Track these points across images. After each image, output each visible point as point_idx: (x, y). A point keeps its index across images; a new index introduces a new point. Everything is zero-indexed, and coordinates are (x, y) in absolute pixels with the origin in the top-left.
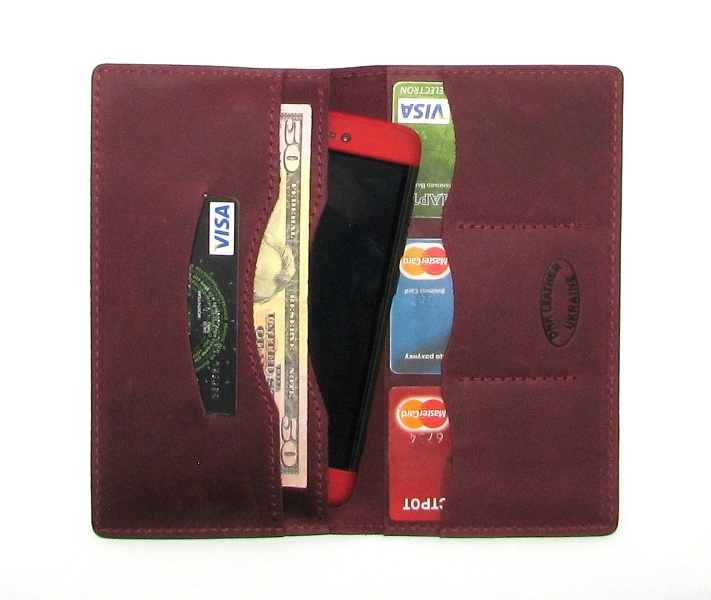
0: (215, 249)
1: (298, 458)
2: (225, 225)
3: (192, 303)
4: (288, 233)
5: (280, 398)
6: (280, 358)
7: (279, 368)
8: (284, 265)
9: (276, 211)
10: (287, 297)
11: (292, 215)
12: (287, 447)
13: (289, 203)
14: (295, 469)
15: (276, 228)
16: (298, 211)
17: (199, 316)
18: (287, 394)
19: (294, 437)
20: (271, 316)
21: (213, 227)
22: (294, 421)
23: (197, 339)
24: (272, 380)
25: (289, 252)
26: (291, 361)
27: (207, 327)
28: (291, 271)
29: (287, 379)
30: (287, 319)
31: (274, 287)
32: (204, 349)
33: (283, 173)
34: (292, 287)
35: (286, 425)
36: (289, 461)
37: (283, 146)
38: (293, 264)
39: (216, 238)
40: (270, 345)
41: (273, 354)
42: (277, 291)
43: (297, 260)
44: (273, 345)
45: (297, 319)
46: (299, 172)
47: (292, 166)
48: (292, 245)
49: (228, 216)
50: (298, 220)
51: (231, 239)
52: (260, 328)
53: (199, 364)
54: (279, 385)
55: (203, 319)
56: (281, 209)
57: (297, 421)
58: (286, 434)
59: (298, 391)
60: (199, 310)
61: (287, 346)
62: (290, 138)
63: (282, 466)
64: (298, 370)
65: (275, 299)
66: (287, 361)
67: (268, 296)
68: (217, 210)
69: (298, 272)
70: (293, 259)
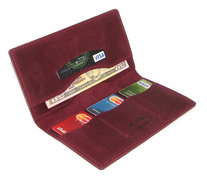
0: (94, 56)
1: (55, 102)
2: (100, 57)
3: (80, 56)
4: (103, 75)
5: (67, 90)
6: (76, 86)
7: (74, 87)
8: (97, 77)
10: (91, 81)
11: (107, 74)
12: (56, 98)
13: (110, 71)
14: (52, 103)
15: (103, 71)
16: (108, 75)
17: (78, 59)
18: (69, 92)
20: (85, 79)
21: (98, 54)
22: (63, 97)
23: (73, 61)
24: (71, 86)
25: (100, 76)
26: (77, 89)
27: (77, 62)
28: (96, 79)
29: (72, 90)
30: (86, 83)
31: (91, 76)
32: (71, 64)
33: (114, 67)
34: (93, 81)
35: (61, 95)
36: (53, 100)
38: (98, 79)
39: (97, 56)
40: (78, 81)
41: (77, 83)
42: (90, 77)
43: (99, 80)
45: (87, 86)
46: (116, 71)
47: (116, 69)
48: (102, 77)
50: (107, 76)
51: (98, 60)
52: (81, 77)
53: (68, 64)
54: (70, 89)
55: (78, 60)
56: (107, 70)
57: (64, 98)
58: (59, 96)
59: (71, 94)
60: (80, 58)
61: (80, 86)
62: (121, 65)
63: (51, 99)
64: (76, 92)
65: (89, 78)
66: (76, 88)
67: (88, 76)
68: (102, 54)
69: (97, 81)
70: (99, 78)
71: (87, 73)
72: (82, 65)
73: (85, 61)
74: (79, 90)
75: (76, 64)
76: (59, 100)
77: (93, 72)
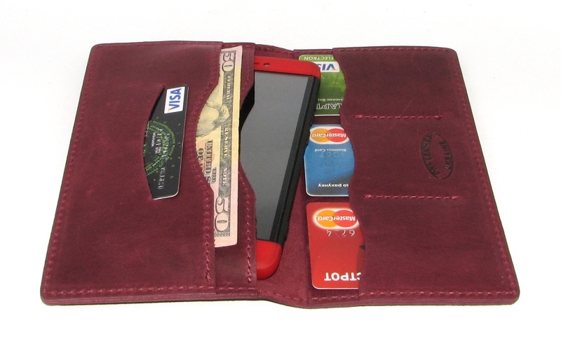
0: (168, 109)
1: (229, 224)
3: (147, 140)
4: (225, 99)
5: (215, 187)
6: (216, 163)
7: (215, 169)
8: (221, 114)
9: (215, 91)
10: (223, 129)
11: (228, 91)
12: (220, 216)
13: (226, 84)
14: (227, 232)
15: (217, 97)
16: (232, 87)
17: (153, 145)
18: (221, 184)
19: (226, 209)
20: (211, 142)
21: (168, 100)
22: (227, 199)
23: (151, 156)
24: (209, 177)
25: (225, 108)
26: (226, 163)
27: (158, 150)
28: (227, 115)
29: (222, 175)
30: (223, 142)
31: (213, 127)
32: (154, 163)
33: (222, 73)
34: (226, 124)
35: (220, 202)
36: (221, 227)
37: (221, 62)
38: (227, 112)
39: (170, 105)
40: (207, 158)
41: (211, 162)
42: (214, 129)
43: (231, 110)
44: (211, 157)
45: (230, 141)
46: (233, 71)
47: (228, 69)
48: (227, 104)
49: (180, 94)
50: (232, 92)
51: (181, 104)
52: (201, 149)
53: (149, 171)
54: (215, 179)
55: (155, 146)
56: (219, 89)
57: (230, 199)
58: (220, 208)
59: (230, 181)
60: (153, 142)
61: (222, 156)
62: (227, 59)
63: (216, 231)
64: (230, 168)
65: (213, 133)
66: (221, 165)
67: (208, 132)
68: (172, 92)
69: (231, 116)
70: (227, 110)
71: (198, 133)
72: (170, 140)
73: (165, 131)
74: (229, 161)
75: (162, 152)
76: (229, 213)
77: (205, 121)
